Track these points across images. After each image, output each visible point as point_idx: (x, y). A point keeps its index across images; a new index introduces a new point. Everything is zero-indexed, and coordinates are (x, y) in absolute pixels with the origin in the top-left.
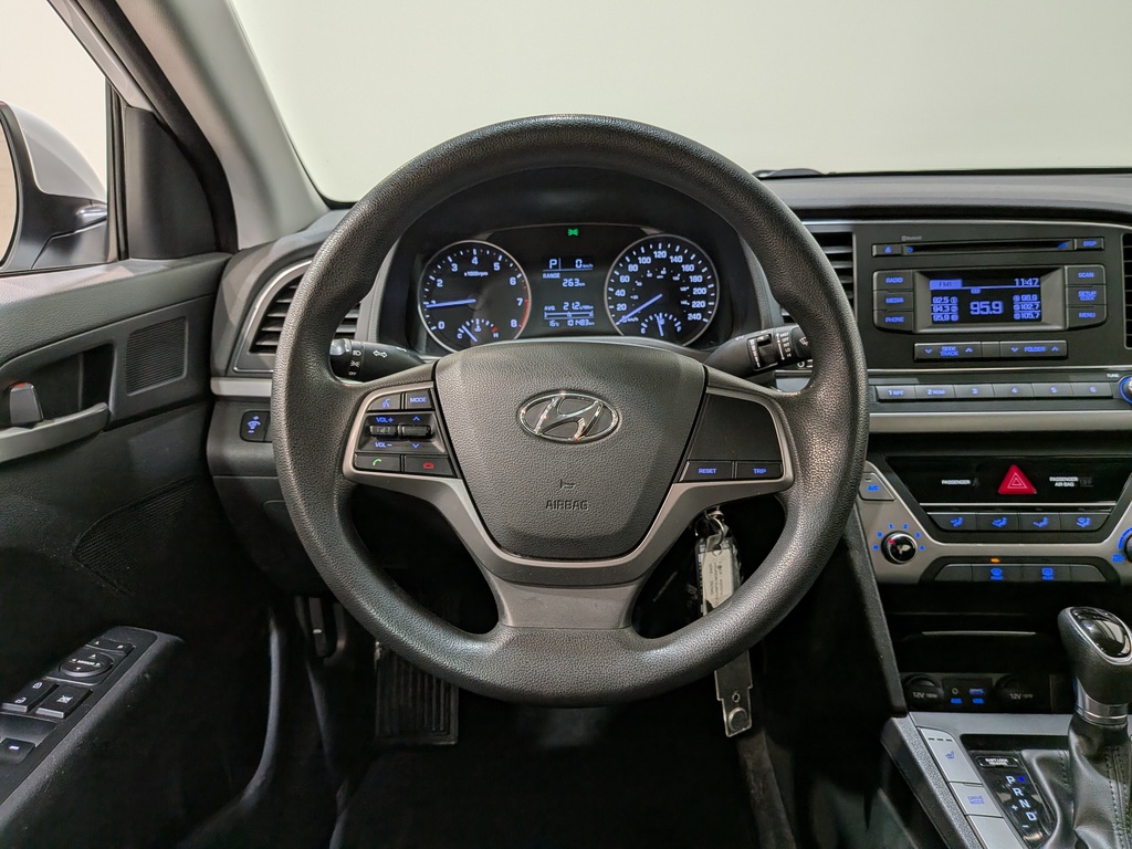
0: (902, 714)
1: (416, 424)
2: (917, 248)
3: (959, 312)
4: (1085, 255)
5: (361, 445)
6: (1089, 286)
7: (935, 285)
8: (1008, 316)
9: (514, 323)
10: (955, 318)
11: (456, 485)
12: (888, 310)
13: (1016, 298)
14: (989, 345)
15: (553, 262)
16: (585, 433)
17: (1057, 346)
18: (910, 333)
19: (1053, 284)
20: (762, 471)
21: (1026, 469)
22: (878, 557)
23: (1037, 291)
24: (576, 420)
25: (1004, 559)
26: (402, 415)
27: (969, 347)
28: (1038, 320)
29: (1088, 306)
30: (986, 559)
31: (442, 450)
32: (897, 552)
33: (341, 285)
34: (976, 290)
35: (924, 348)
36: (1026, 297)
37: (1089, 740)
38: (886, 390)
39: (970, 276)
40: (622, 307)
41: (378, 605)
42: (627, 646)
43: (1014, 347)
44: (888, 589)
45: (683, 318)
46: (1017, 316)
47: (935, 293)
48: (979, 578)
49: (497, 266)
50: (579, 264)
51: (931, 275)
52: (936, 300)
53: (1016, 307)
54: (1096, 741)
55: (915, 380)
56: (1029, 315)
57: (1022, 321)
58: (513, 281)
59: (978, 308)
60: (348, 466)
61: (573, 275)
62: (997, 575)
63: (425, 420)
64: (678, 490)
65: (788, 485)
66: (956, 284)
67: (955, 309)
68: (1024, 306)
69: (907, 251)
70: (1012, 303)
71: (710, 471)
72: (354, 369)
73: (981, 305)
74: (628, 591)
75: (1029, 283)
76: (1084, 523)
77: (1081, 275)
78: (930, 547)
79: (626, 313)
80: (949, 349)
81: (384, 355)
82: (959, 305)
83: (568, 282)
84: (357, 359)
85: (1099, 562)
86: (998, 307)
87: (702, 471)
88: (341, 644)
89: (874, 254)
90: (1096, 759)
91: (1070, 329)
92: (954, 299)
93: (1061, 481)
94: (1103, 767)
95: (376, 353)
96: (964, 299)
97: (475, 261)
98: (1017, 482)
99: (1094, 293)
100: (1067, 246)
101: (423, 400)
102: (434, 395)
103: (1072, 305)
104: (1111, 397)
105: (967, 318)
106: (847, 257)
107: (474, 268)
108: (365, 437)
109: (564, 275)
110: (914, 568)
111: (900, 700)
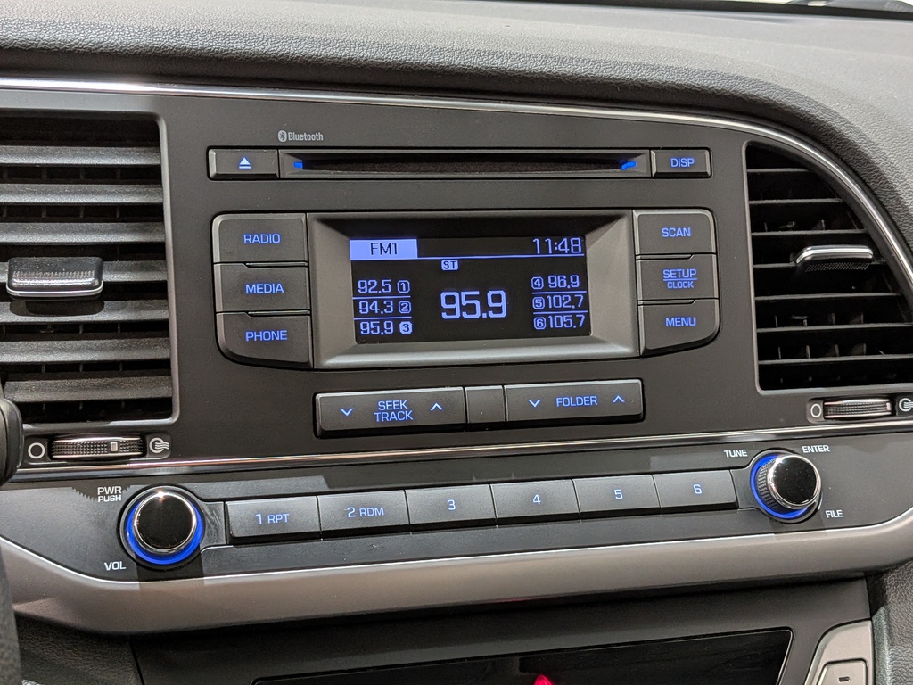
2: (315, 160)
3: (415, 318)
6: (681, 257)
7: (362, 249)
8: (518, 326)
10: (406, 328)
12: (249, 316)
13: (538, 282)
14: (483, 398)
17: (622, 392)
18: (305, 367)
19: (612, 250)
23: (578, 266)
27: (435, 400)
28: (581, 331)
29: (684, 302)
34: (450, 264)
35: (338, 405)
36: (557, 280)
38: (246, 513)
39: (433, 230)
46: (539, 324)
47: (362, 270)
51: (350, 227)
52: (366, 286)
53: (538, 303)
55: (319, 482)
56: (563, 321)
57: (551, 334)
59: (457, 304)
66: (407, 249)
67: (405, 307)
68: (548, 294)
69: (291, 168)
70: (530, 294)
73: (462, 298)
75: (566, 247)
77: (667, 233)
80: (392, 405)
82: (414, 297)
86: (499, 304)
89: (213, 171)
91: (648, 353)
92: (405, 285)
96: (423, 280)
99: (692, 272)
100: (638, 166)
103: (652, 302)
104: (732, 507)
105: (431, 328)
106: (149, 176)
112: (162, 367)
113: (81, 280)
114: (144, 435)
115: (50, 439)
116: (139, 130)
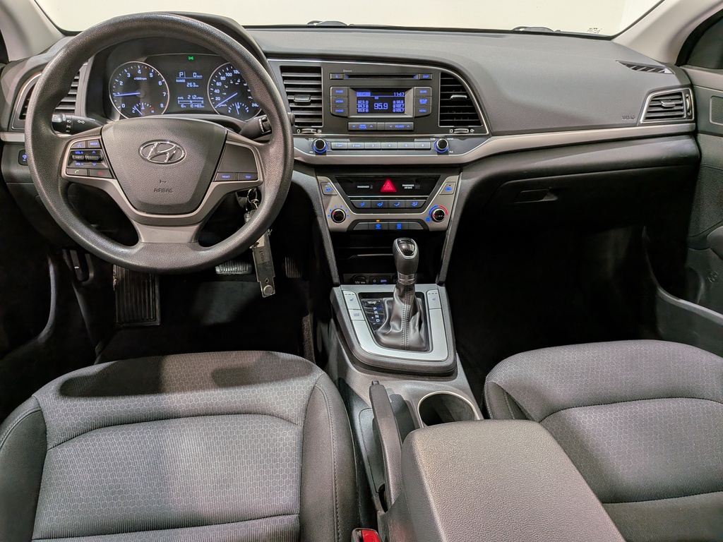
0: (337, 285)
1: (94, 155)
2: (351, 76)
3: (369, 108)
4: (424, 82)
5: (69, 164)
6: (423, 97)
7: (359, 94)
8: (390, 111)
9: (162, 105)
10: (367, 111)
11: (114, 182)
12: (336, 106)
13: (394, 102)
14: (380, 125)
15: (181, 74)
16: (169, 159)
17: (410, 125)
18: (347, 117)
19: (410, 95)
20: (249, 177)
21: (393, 180)
22: (330, 220)
23: (403, 99)
24: (165, 153)
25: (381, 220)
26: (87, 151)
27: (371, 125)
28: (403, 113)
29: (423, 106)
30: (375, 220)
31: (107, 167)
32: (338, 217)
33: (53, 90)
34: (377, 98)
35: (352, 125)
36: (398, 102)
37: (400, 290)
38: (335, 144)
39: (374, 90)
40: (218, 99)
41: (82, 233)
42: (194, 249)
43: (390, 125)
45: (250, 106)
46: (394, 111)
47: (359, 99)
48: (371, 228)
49: (151, 75)
50: (195, 76)
51: (356, 89)
52: (359, 102)
53: (394, 106)
54: (402, 290)
55: (349, 140)
56: (399, 110)
57: (396, 113)
58: (160, 83)
59: (378, 106)
60: (64, 173)
61: (192, 81)
62: (378, 227)
63: (98, 153)
64: (214, 185)
65: (261, 183)
66: (368, 94)
67: (367, 106)
68: (397, 105)
69: (346, 78)
70: (392, 104)
71: (227, 177)
72: (68, 129)
73: (379, 105)
74: (195, 228)
75: (400, 95)
76: (415, 204)
77: (421, 92)
78: (350, 216)
79: (220, 102)
80: (363, 125)
81: (83, 122)
82: (369, 104)
83: (189, 85)
84: (69, 124)
85: (420, 221)
86: (386, 106)
87: (223, 177)
88: (91, 275)
89: (331, 78)
90: (401, 296)
91: (416, 117)
92: (367, 102)
93: (408, 186)
94: (404, 300)
95: (79, 121)
96: (372, 102)
97: (139, 72)
98: (388, 186)
99: (426, 100)
100: (417, 77)
101: (96, 144)
102: (101, 142)
103: (417, 105)
104: (430, 149)
105: (372, 111)
106: (319, 79)
107: (139, 76)
108: (71, 160)
109: (187, 81)
110: (344, 225)
111: (336, 280)
112: (320, 117)
113: (306, 99)
114: (317, 129)
115: (301, 129)
116: (317, 70)
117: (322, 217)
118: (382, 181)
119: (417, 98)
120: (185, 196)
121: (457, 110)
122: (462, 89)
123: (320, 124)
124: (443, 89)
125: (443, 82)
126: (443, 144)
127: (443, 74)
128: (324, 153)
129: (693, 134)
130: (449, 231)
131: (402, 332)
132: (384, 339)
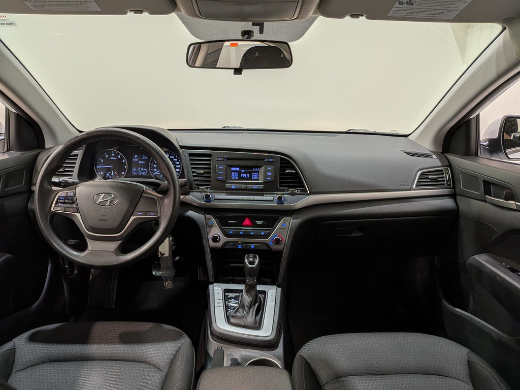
0: (212, 283)
1: (70, 200)
2: (228, 159)
3: (238, 177)
4: (269, 163)
5: (56, 204)
6: (269, 171)
7: (233, 169)
8: (250, 178)
9: (123, 173)
10: (237, 178)
11: (78, 215)
12: (219, 175)
13: (253, 173)
14: (244, 186)
15: (136, 156)
16: (109, 204)
17: (261, 187)
18: (225, 182)
19: (262, 170)
20: (153, 214)
21: (251, 219)
22: (211, 241)
23: (258, 172)
24: (107, 200)
25: (242, 243)
26: (66, 198)
27: (239, 186)
28: (258, 180)
29: (269, 176)
30: (238, 242)
31: (75, 206)
32: (215, 239)
34: (243, 171)
35: (228, 186)
36: (255, 173)
37: (248, 288)
38: (217, 196)
39: (242, 167)
40: (155, 170)
41: (56, 243)
43: (250, 186)
44: (213, 250)
46: (253, 178)
48: (235, 247)
49: (119, 157)
50: (144, 157)
51: (231, 166)
52: (233, 173)
55: (225, 194)
56: (256, 178)
57: (254, 180)
58: (124, 161)
59: (243, 176)
60: (52, 209)
61: (141, 160)
62: (240, 247)
63: (72, 199)
64: (132, 218)
65: (159, 218)
66: (238, 169)
68: (254, 175)
69: (225, 160)
70: (252, 175)
71: (140, 214)
72: (62, 185)
73: (244, 175)
74: (119, 242)
75: (256, 170)
76: (262, 234)
77: (268, 168)
78: (224, 239)
79: (156, 171)
80: (233, 186)
81: (71, 182)
82: (238, 175)
83: (140, 162)
84: (63, 183)
85: (266, 244)
86: (248, 176)
87: (138, 214)
88: (76, 272)
89: (217, 160)
90: (247, 292)
91: (265, 182)
92: (237, 173)
93: (259, 222)
94: (249, 294)
95: (69, 182)
96: (240, 173)
97: (113, 155)
98: (247, 222)
99: (271, 173)
100: (266, 160)
101: (72, 194)
102: (75, 193)
103: (266, 176)
104: (272, 201)
105: (240, 178)
106: (210, 160)
107: (113, 157)
108: (57, 202)
109: (139, 160)
110: (219, 244)
111: (211, 280)
112: (210, 181)
113: (202, 171)
114: (208, 187)
115: (198, 187)
116: (209, 155)
117: (205, 239)
118: (243, 218)
119: (265, 172)
120: (116, 224)
121: (291, 179)
122: (292, 167)
123: (209, 185)
124: (281, 167)
125: (281, 163)
126: (280, 198)
127: (281, 159)
128: (210, 202)
129: (453, 196)
130: (284, 251)
131: (244, 316)
132: (232, 320)
